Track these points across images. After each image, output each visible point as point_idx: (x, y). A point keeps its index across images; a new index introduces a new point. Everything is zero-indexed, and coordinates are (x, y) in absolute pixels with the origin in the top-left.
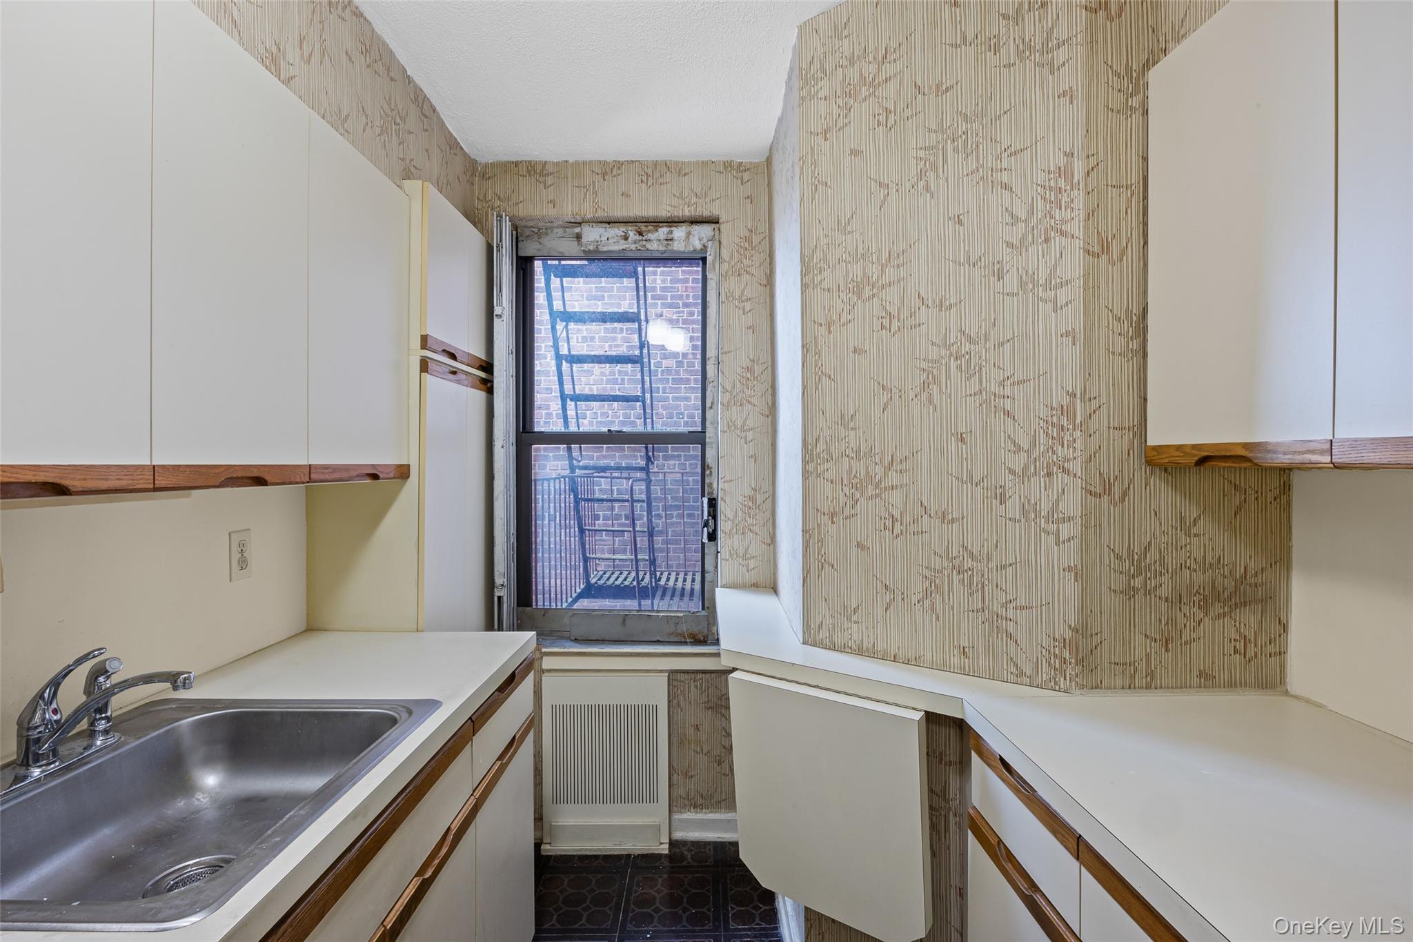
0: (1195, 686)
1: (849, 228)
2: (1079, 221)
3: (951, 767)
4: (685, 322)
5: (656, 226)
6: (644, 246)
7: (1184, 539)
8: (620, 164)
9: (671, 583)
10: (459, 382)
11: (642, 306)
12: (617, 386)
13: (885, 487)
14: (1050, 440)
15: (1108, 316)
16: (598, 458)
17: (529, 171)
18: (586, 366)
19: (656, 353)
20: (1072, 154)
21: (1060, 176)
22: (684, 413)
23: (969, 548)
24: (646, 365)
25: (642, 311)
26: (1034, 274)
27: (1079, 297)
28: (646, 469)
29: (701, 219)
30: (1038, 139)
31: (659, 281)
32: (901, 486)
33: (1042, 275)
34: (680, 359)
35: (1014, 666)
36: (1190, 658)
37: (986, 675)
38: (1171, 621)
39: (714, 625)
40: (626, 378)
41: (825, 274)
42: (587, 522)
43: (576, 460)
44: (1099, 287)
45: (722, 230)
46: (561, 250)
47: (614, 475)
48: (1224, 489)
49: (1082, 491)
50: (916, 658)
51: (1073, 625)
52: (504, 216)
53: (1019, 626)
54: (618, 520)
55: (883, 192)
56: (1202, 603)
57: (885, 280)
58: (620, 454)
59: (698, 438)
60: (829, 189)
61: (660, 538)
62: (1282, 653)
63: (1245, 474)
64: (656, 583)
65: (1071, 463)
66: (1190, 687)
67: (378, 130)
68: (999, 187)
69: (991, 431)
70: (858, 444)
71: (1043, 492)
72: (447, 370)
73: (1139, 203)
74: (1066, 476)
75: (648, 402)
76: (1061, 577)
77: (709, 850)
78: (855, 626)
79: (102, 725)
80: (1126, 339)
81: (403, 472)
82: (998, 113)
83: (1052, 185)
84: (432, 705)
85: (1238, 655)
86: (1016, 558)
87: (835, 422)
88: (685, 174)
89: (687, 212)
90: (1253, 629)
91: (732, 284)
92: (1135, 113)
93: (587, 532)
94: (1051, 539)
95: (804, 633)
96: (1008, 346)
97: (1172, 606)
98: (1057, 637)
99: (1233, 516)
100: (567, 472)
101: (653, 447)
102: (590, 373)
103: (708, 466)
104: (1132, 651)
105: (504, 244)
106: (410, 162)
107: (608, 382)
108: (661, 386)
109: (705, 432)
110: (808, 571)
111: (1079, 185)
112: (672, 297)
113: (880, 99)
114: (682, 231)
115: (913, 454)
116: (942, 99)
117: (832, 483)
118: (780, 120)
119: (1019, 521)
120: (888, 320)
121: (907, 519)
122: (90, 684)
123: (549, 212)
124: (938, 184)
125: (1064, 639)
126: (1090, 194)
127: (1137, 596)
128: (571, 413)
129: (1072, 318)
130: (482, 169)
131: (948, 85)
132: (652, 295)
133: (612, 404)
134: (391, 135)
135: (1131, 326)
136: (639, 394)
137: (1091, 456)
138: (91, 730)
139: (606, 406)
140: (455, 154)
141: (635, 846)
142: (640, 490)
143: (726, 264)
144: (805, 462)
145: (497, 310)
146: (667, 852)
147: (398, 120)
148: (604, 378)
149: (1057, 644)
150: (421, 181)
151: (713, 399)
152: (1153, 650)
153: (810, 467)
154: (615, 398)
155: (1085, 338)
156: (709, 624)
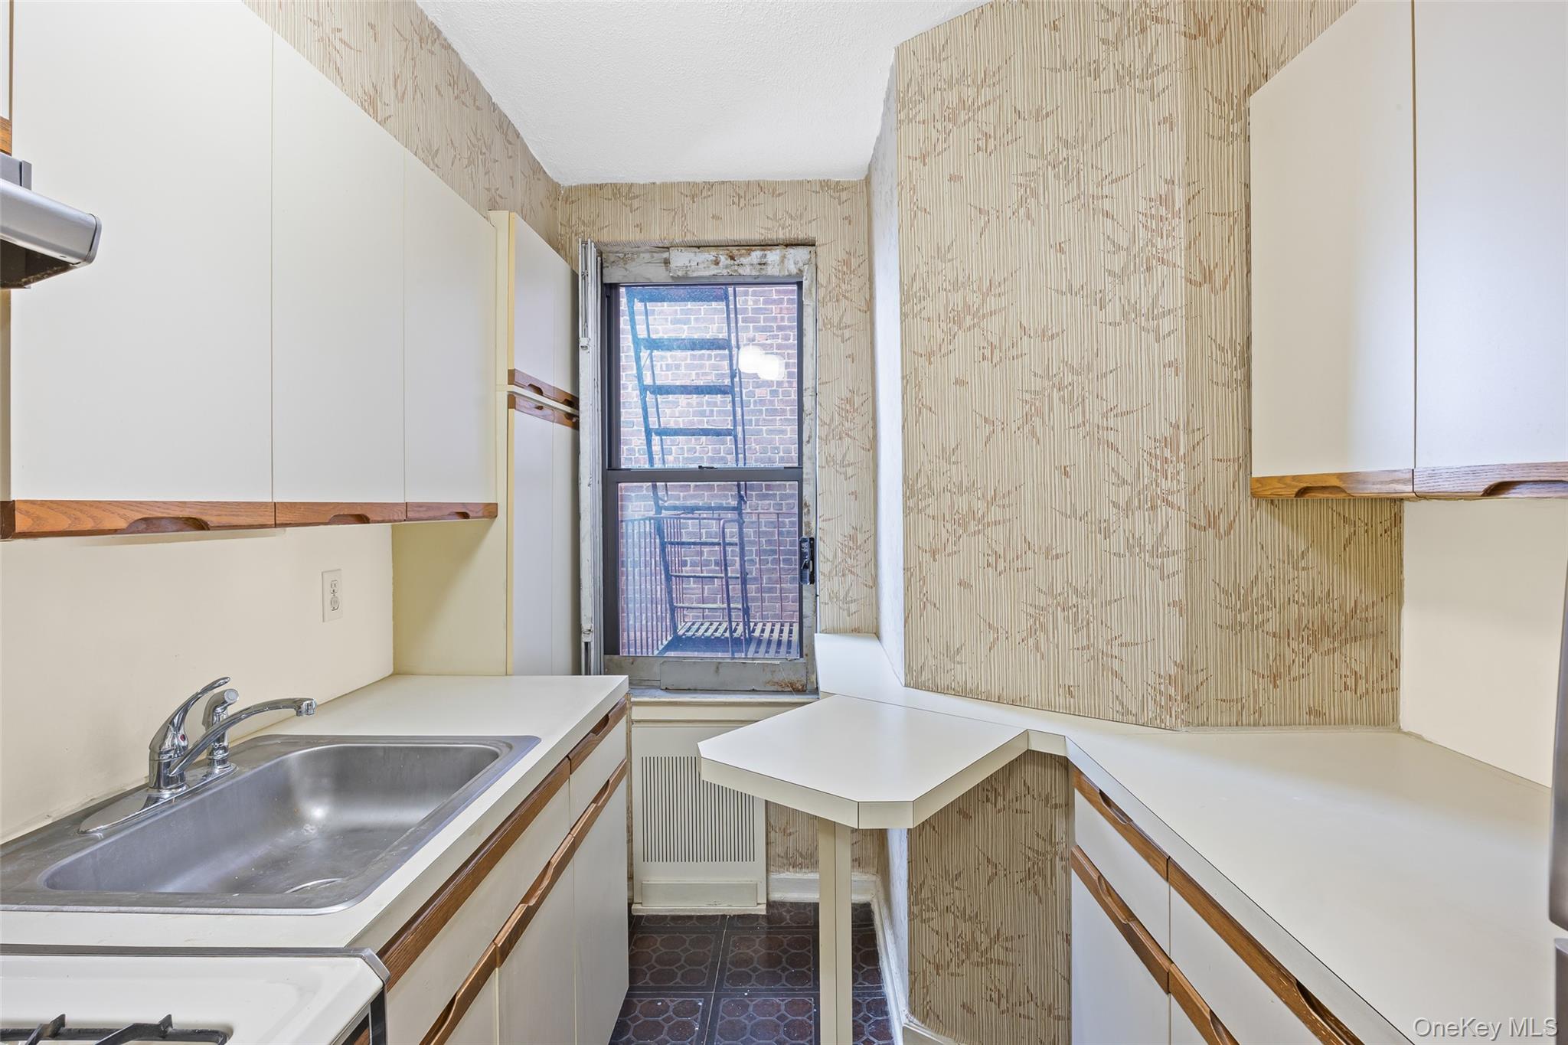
0: (1305, 723)
1: (949, 256)
2: (1181, 250)
3: (1057, 810)
4: (779, 347)
5: (749, 250)
6: (736, 271)
7: (1291, 573)
8: (711, 185)
9: (766, 634)
10: (545, 418)
11: (733, 330)
12: (705, 419)
13: (988, 523)
14: (1154, 473)
15: (1211, 346)
16: (685, 498)
17: (614, 195)
18: (671, 397)
19: (748, 382)
20: (1173, 181)
21: (1161, 204)
22: (779, 448)
23: (1074, 584)
24: (738, 395)
25: (733, 336)
26: (1136, 303)
27: (1182, 327)
28: (738, 509)
29: (796, 242)
30: (1139, 166)
31: (750, 303)
32: (1004, 522)
33: (1145, 305)
34: (775, 388)
35: (1120, 704)
36: (1299, 694)
37: (1091, 714)
38: (1279, 656)
39: (813, 674)
40: (715, 409)
41: (924, 303)
42: (673, 568)
43: (662, 500)
44: (1201, 316)
45: (818, 253)
46: (649, 276)
47: (702, 516)
48: (1332, 522)
49: (1186, 524)
50: (1020, 699)
51: (1178, 662)
52: (589, 243)
53: (1124, 663)
54: (708, 566)
55: (984, 219)
56: (1311, 638)
57: (987, 309)
58: (709, 493)
59: (795, 474)
60: (928, 216)
61: (753, 586)
62: (1395, 689)
63: (1354, 506)
64: (749, 634)
65: (1175, 495)
66: (1299, 724)
67: (466, 162)
68: (1101, 215)
69: (1095, 463)
70: (960, 479)
71: (1147, 525)
72: (533, 406)
73: (1241, 230)
74: (1170, 509)
75: (740, 435)
76: (1166, 612)
77: (810, 911)
78: (959, 666)
79: (219, 755)
80: (1230, 369)
81: (490, 511)
82: (1099, 140)
83: (1153, 213)
84: (531, 741)
85: (1349, 692)
86: (1121, 594)
87: (936, 456)
88: (779, 195)
89: (781, 235)
90: (1364, 665)
91: (830, 311)
92: (1236, 139)
93: (674, 578)
94: (1156, 573)
95: (906, 675)
96: (1111, 377)
97: (1280, 641)
98: (1162, 673)
99: (1343, 549)
100: (652, 514)
101: (746, 485)
102: (676, 404)
103: (806, 504)
104: (1239, 687)
105: (589, 272)
106: (496, 192)
107: (695, 414)
108: (753, 418)
109: (802, 468)
110: (910, 611)
111: (1180, 213)
112: (765, 320)
113: (980, 124)
114: (776, 254)
115: (1016, 488)
116: (1042, 124)
117: (933, 519)
118: (879, 139)
119: (1124, 556)
120: (990, 350)
121: (1011, 555)
122: (209, 715)
123: (635, 236)
124: (1039, 211)
125: (1170, 676)
126: (1192, 223)
127: (1243, 631)
128: (656, 448)
129: (1174, 349)
130: (565, 192)
131: (1048, 110)
132: (743, 318)
133: (700, 439)
134: (478, 166)
135: (1235, 356)
136: (729, 427)
137: (1195, 488)
138: (210, 759)
139: (693, 440)
140: (539, 179)
141: (730, 906)
142: (731, 532)
143: (823, 289)
144: (906, 498)
145: (583, 341)
146: (764, 913)
147: (484, 150)
148: (691, 410)
149: (1162, 681)
150: (508, 211)
151: (811, 432)
152: (1260, 686)
153: (911, 503)
154: (706, 432)
155: (1187, 369)
156: (807, 672)
